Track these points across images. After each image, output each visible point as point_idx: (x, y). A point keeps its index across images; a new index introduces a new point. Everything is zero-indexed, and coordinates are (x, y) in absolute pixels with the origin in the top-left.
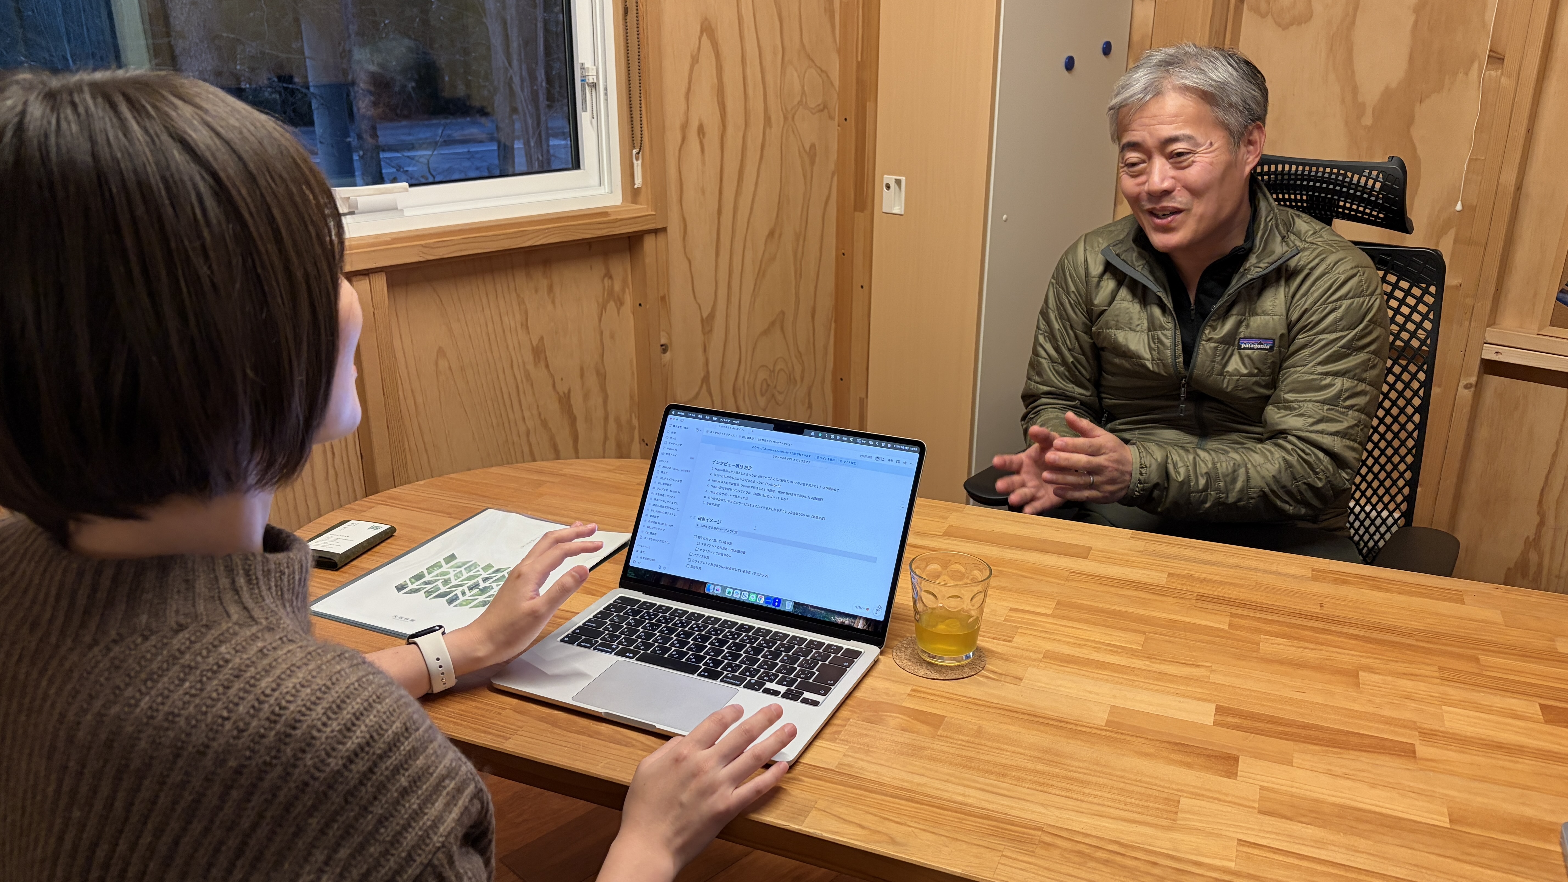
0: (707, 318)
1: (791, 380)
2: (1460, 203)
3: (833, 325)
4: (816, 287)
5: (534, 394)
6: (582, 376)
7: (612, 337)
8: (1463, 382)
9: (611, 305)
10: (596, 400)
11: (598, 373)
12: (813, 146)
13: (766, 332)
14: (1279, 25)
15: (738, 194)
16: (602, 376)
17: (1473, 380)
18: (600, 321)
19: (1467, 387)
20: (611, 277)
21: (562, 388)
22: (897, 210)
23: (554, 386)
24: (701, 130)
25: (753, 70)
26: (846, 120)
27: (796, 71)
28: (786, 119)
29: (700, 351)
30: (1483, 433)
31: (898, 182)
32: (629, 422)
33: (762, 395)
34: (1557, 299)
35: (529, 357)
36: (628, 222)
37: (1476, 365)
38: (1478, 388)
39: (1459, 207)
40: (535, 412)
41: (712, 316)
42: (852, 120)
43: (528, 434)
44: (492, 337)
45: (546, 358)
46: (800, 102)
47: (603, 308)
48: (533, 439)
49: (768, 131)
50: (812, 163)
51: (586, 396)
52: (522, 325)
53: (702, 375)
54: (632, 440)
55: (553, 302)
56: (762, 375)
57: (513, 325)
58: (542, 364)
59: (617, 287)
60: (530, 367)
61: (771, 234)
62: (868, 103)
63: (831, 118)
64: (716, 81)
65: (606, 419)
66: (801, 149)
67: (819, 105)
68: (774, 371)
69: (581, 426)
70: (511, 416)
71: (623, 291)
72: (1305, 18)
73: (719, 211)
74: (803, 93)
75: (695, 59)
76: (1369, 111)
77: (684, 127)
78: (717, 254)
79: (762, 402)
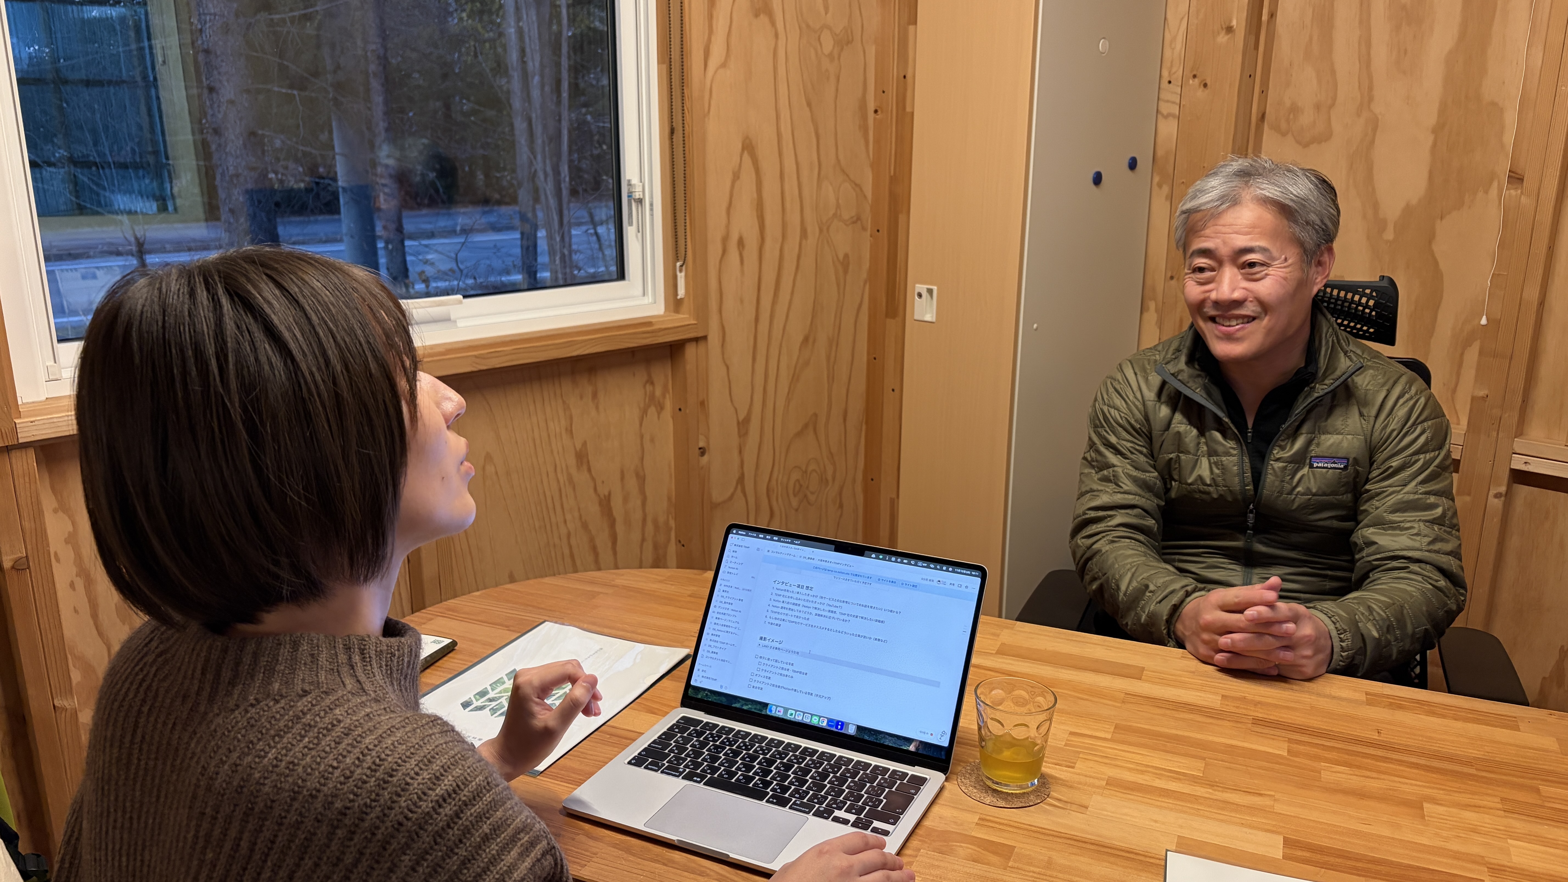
0: (743, 420)
1: (823, 480)
2: (1484, 317)
3: (864, 427)
4: (848, 388)
5: (576, 497)
6: (622, 478)
7: (652, 440)
8: (1492, 492)
9: (652, 410)
10: (635, 502)
11: (637, 475)
12: (846, 256)
13: (799, 434)
14: (1298, 142)
15: (775, 299)
16: (641, 479)
17: (1503, 489)
18: (641, 425)
19: (1497, 496)
20: (652, 383)
21: (603, 491)
22: (928, 317)
23: (595, 489)
24: (741, 243)
25: (791, 185)
26: (878, 231)
27: (832, 185)
28: (821, 231)
29: (736, 453)
30: (1514, 542)
31: (930, 291)
32: (667, 523)
33: (795, 496)
35: (572, 461)
36: (671, 331)
37: (1505, 475)
38: (1508, 497)
39: (1484, 321)
40: (576, 514)
41: (747, 420)
42: (884, 231)
43: (569, 535)
44: (538, 442)
45: (588, 462)
46: (835, 215)
47: (644, 412)
48: (573, 542)
49: (804, 242)
50: (846, 272)
51: (626, 500)
52: (566, 430)
53: (737, 475)
54: (669, 540)
55: (597, 408)
56: (795, 476)
57: (558, 430)
58: (585, 467)
59: (658, 393)
60: (573, 471)
61: (806, 339)
62: (900, 216)
63: (864, 229)
64: (755, 195)
65: (644, 520)
66: (835, 258)
67: (852, 217)
68: (806, 472)
69: (620, 528)
70: (553, 519)
71: (664, 396)
72: (1325, 137)
73: (757, 320)
74: (838, 205)
75: (736, 177)
76: (1390, 226)
77: (725, 240)
78: (754, 360)
79: (795, 502)
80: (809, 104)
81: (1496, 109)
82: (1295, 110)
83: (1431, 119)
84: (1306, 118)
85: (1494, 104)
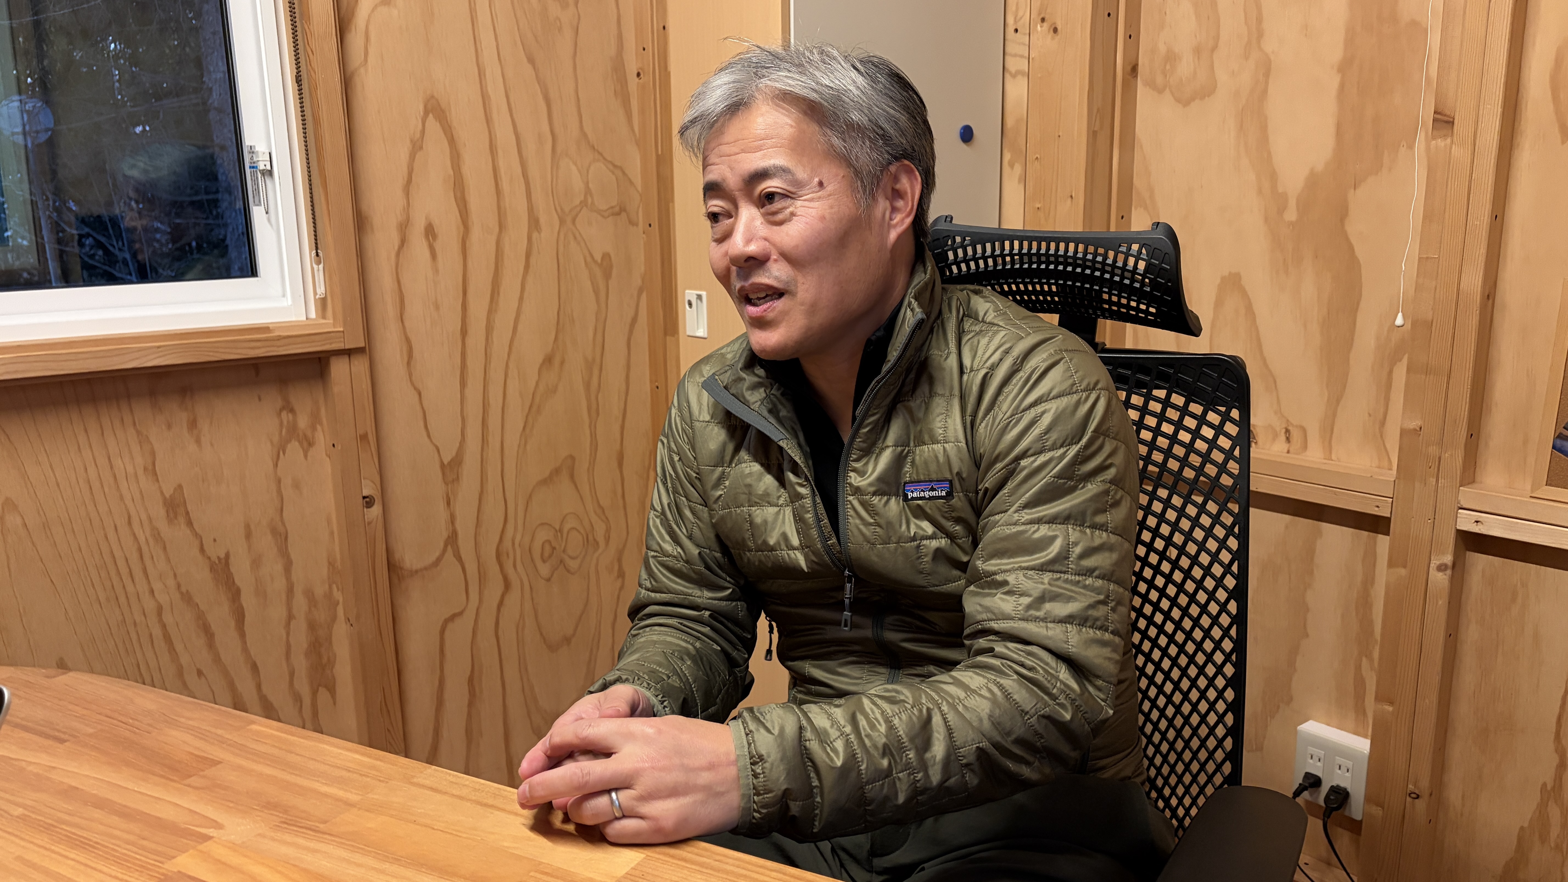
0: (449, 463)
1: (590, 542)
2: (1400, 314)
4: (622, 427)
5: (168, 560)
6: (248, 535)
7: (297, 485)
8: (1434, 563)
9: (294, 448)
10: (273, 567)
11: (274, 531)
12: (606, 256)
13: (545, 482)
14: (1178, 100)
16: (281, 537)
17: (1448, 559)
18: (276, 465)
19: (1441, 568)
20: (292, 410)
21: (216, 552)
22: (701, 332)
23: (202, 550)
24: (430, 232)
25: (509, 162)
26: (650, 225)
27: (575, 164)
28: (562, 222)
29: (441, 505)
30: (1473, 633)
31: (699, 297)
32: (329, 596)
33: (544, 561)
35: (159, 512)
36: (299, 340)
37: (1450, 540)
38: (1458, 569)
39: (1399, 321)
40: (171, 582)
41: (457, 461)
42: (655, 225)
43: (160, 610)
44: (96, 485)
45: (187, 513)
46: (584, 203)
47: (281, 449)
48: (168, 618)
49: (535, 235)
50: (607, 276)
51: (256, 563)
52: (145, 469)
53: (445, 535)
54: (334, 618)
55: (198, 441)
56: (543, 535)
57: (130, 469)
58: (182, 520)
59: (303, 422)
60: (162, 524)
61: (548, 361)
63: (634, 224)
64: (449, 172)
65: (290, 590)
66: (589, 259)
67: (612, 207)
68: (561, 531)
69: (248, 600)
70: (130, 588)
71: (314, 429)
72: (1209, 90)
73: (464, 332)
74: (588, 191)
75: (417, 146)
76: (1292, 203)
77: (404, 227)
78: (463, 384)
79: (544, 570)
80: (531, 60)
82: (1171, 58)
83: (1336, 54)
84: (1185, 67)
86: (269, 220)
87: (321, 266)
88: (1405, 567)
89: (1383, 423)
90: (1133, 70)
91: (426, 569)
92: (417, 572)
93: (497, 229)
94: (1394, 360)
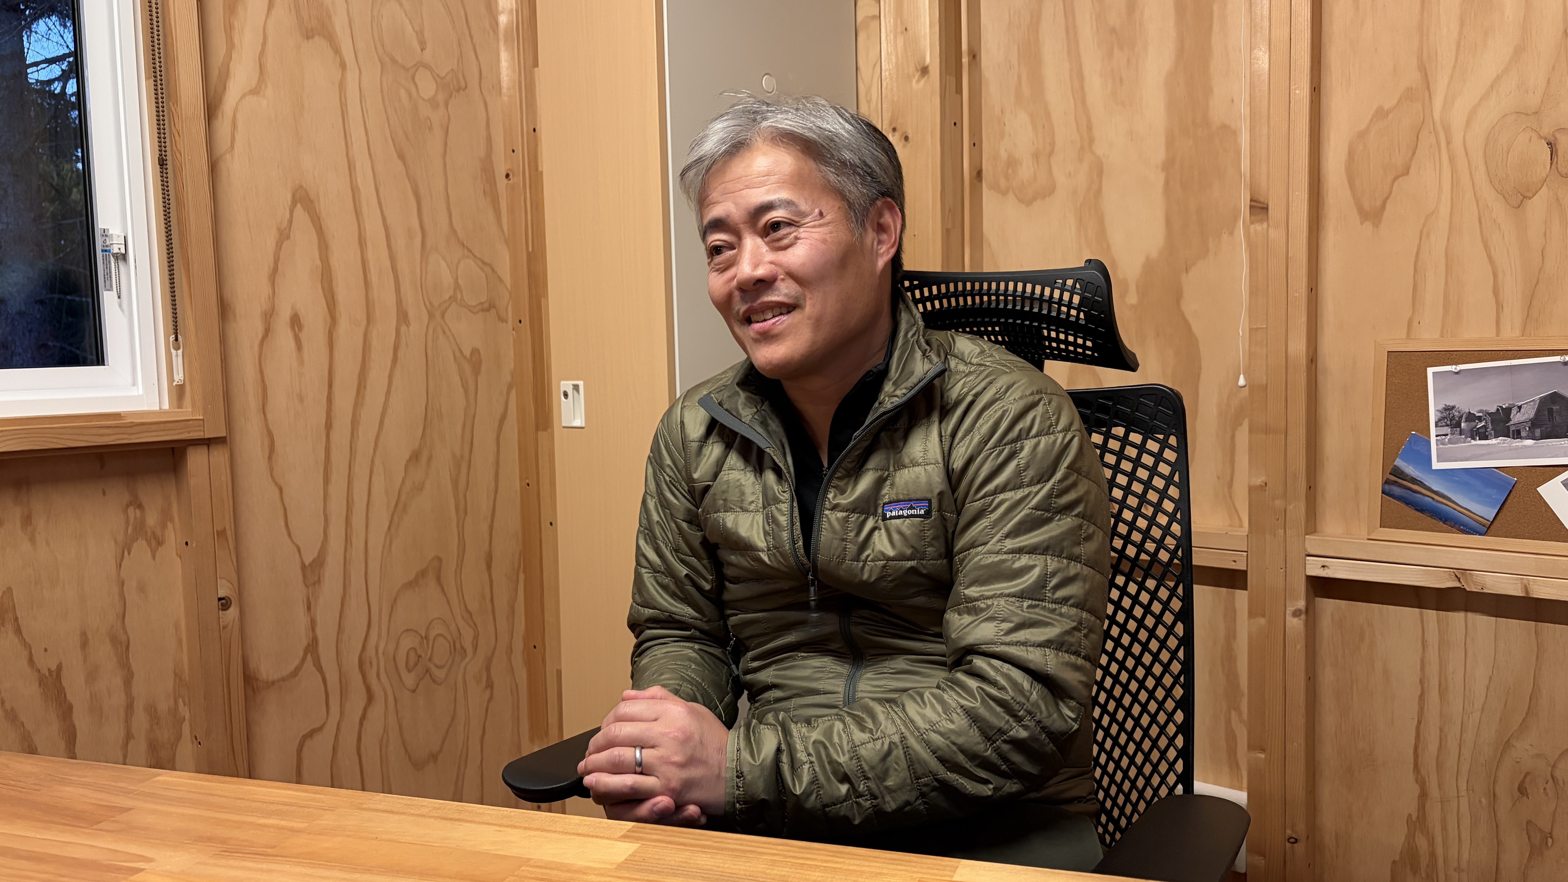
0: (311, 565)
1: (457, 650)
2: (1242, 376)
3: (522, 577)
4: (491, 527)
6: (84, 644)
7: (142, 588)
8: (1290, 609)
9: (141, 547)
10: (111, 680)
11: (114, 640)
12: (475, 352)
13: (412, 584)
14: (1021, 201)
15: (358, 404)
16: (122, 646)
17: (1301, 604)
18: (119, 566)
19: (1296, 613)
20: (140, 506)
21: (46, 663)
22: (577, 422)
23: (31, 661)
24: (296, 322)
25: (378, 255)
26: (520, 322)
27: (444, 259)
28: (431, 316)
29: (301, 609)
30: (1328, 676)
31: (576, 388)
32: (174, 711)
33: (409, 671)
34: (1383, 492)
36: (154, 427)
37: (1301, 586)
38: (1310, 614)
39: (1242, 381)
41: (319, 562)
42: (526, 322)
45: (16, 619)
46: (453, 299)
47: (126, 548)
49: (403, 328)
50: (476, 371)
51: (92, 675)
53: (305, 643)
54: (179, 737)
55: (32, 540)
56: (408, 643)
58: (9, 627)
59: (152, 519)
61: (415, 457)
62: (542, 300)
63: (504, 320)
65: (130, 707)
66: (458, 354)
67: (482, 304)
68: (427, 637)
69: (81, 719)
71: (164, 526)
72: (1048, 191)
73: (329, 426)
74: (457, 287)
75: (284, 235)
76: (1132, 288)
77: (269, 316)
78: (327, 480)
79: (409, 680)
80: (401, 156)
81: (1228, 131)
82: (1012, 163)
83: (1159, 155)
84: (1026, 171)
85: (1225, 127)
86: (120, 306)
87: (180, 352)
88: (1264, 616)
89: (1230, 484)
90: (978, 175)
91: (283, 679)
92: (273, 683)
93: (365, 322)
94: (1236, 424)
